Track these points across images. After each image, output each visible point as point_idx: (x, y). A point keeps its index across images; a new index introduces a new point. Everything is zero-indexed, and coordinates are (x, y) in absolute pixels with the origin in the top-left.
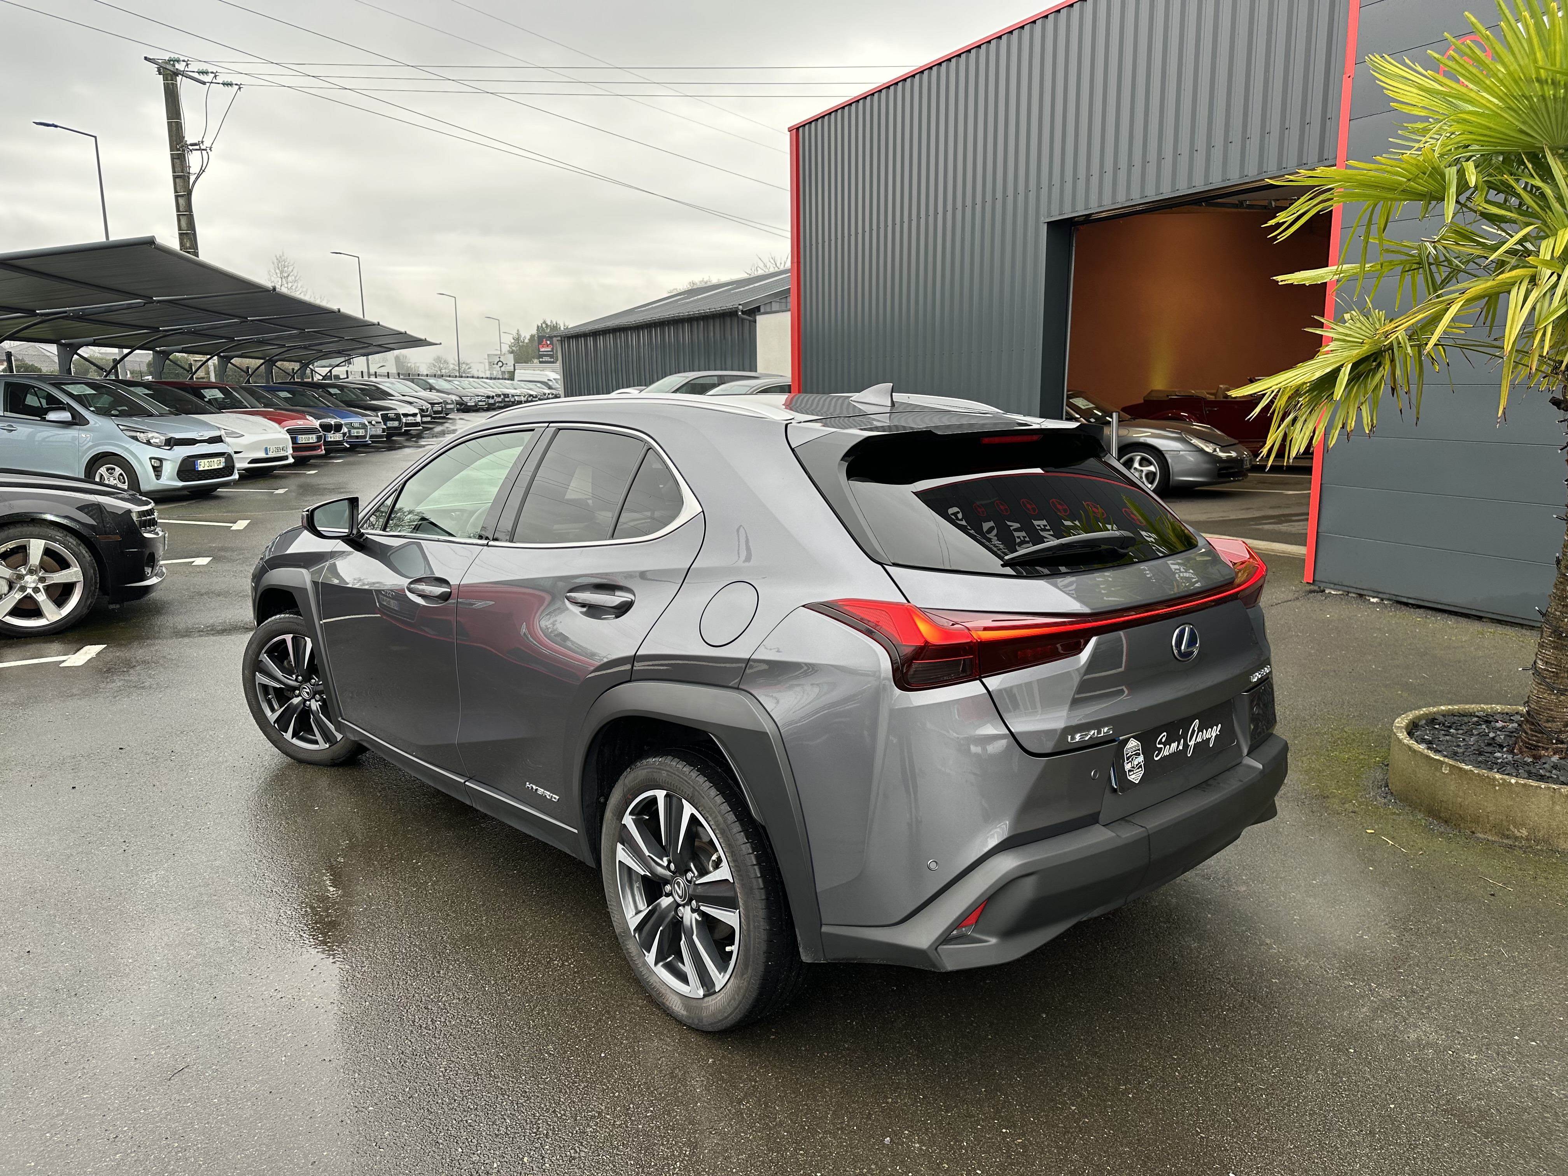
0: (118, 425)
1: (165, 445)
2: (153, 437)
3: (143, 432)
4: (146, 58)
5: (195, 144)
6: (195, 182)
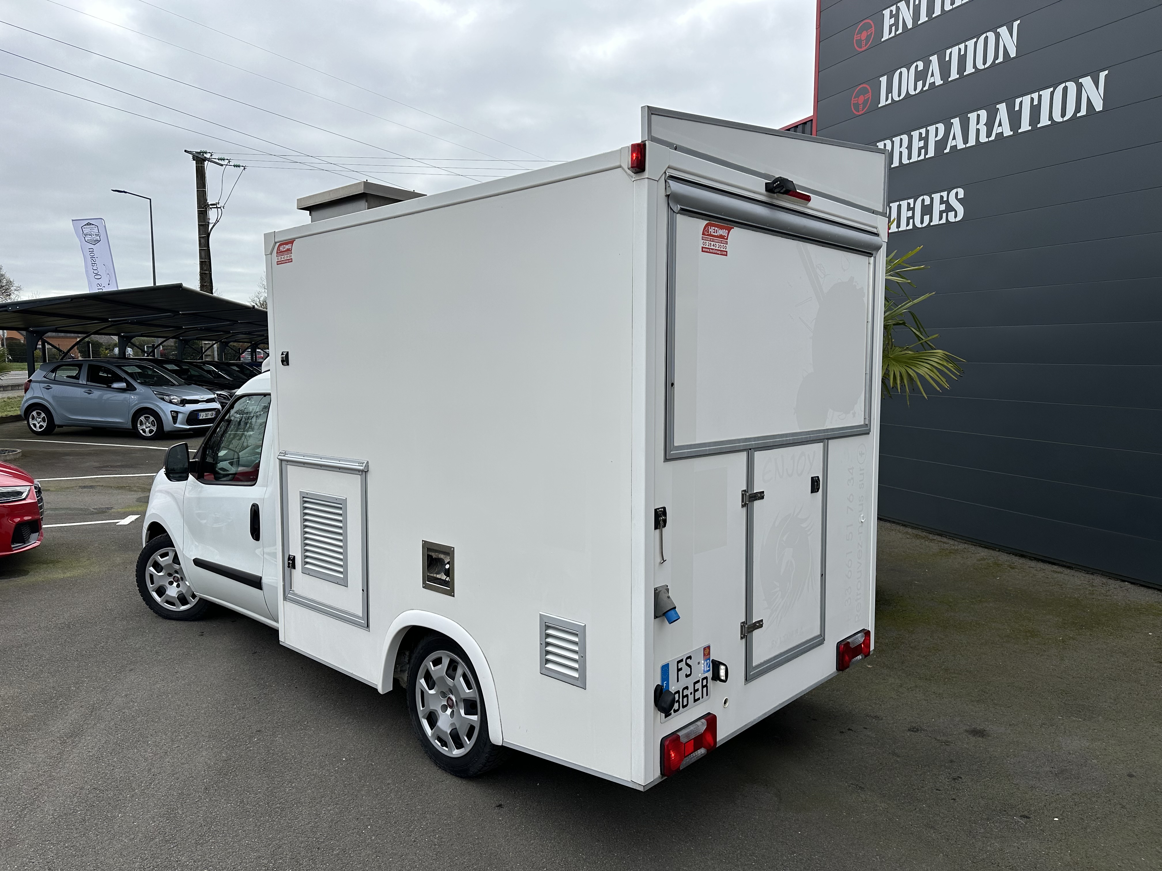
0: (153, 391)
1: (181, 403)
2: (173, 399)
3: (168, 396)
4: (185, 151)
6: (212, 229)
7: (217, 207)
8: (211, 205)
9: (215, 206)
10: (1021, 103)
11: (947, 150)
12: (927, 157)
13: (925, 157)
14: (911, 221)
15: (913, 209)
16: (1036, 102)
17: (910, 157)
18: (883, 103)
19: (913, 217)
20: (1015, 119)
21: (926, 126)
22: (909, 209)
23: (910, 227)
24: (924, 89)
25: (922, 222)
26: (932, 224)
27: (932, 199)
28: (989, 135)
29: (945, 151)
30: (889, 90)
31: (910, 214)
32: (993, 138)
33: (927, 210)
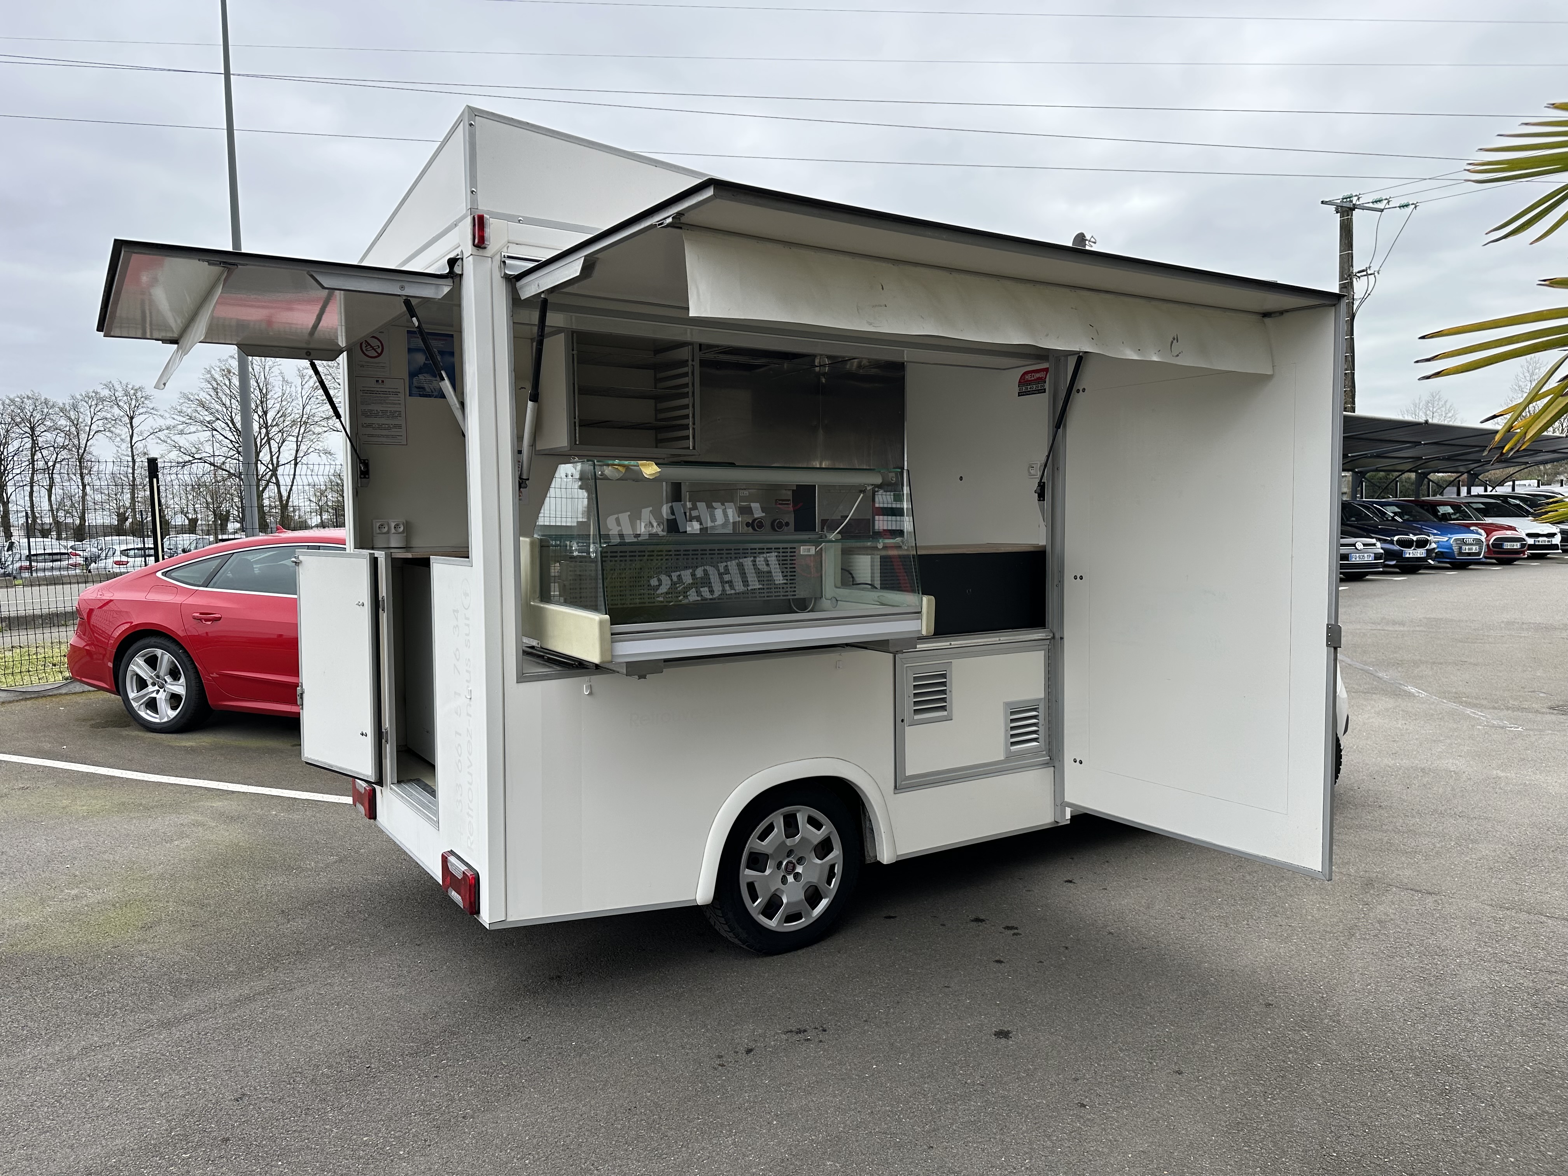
4: (1322, 202)
5: (1363, 271)
6: (1358, 307)
7: (1367, 275)
8: (1359, 272)
9: (1365, 273)
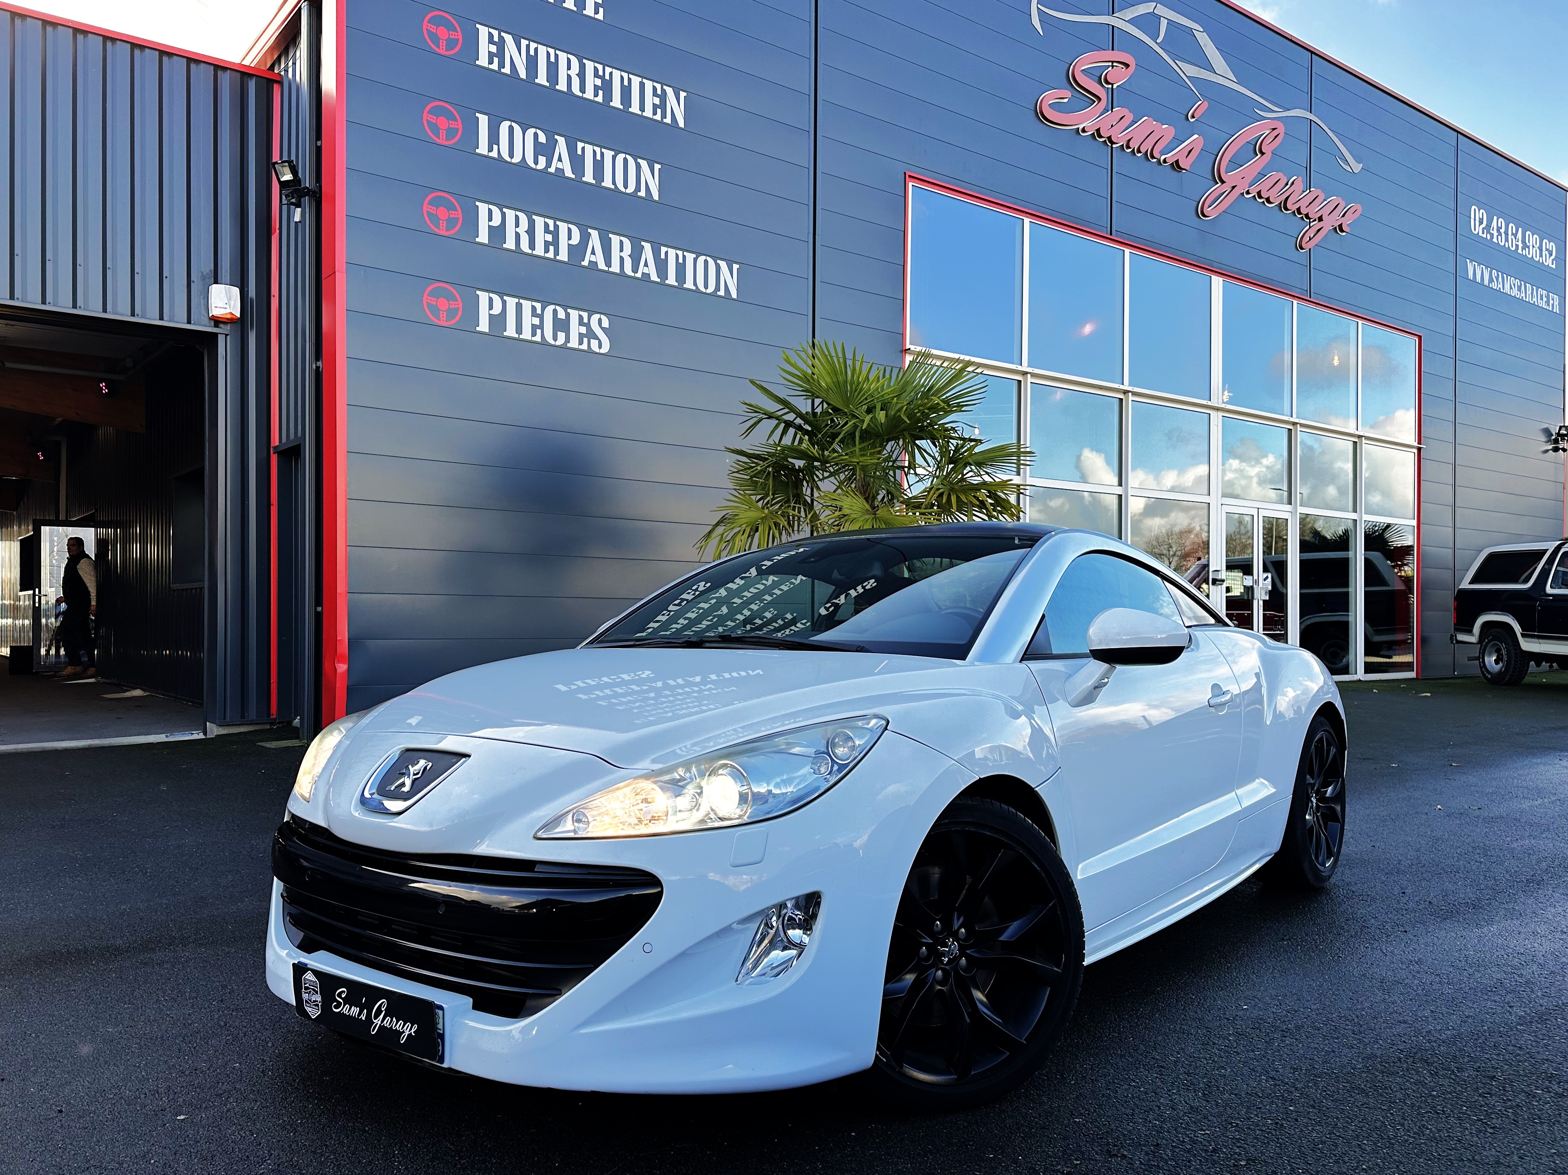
10: (666, 253)
11: (585, 263)
12: (558, 258)
13: (555, 256)
14: (539, 331)
15: (541, 317)
16: (681, 261)
17: (532, 246)
18: (483, 149)
19: (541, 326)
20: (661, 266)
21: (555, 219)
22: (534, 313)
23: (538, 338)
24: (550, 170)
25: (555, 338)
26: (569, 345)
27: (568, 315)
28: (635, 270)
29: (583, 263)
30: (494, 139)
31: (536, 321)
32: (639, 275)
33: (562, 325)
